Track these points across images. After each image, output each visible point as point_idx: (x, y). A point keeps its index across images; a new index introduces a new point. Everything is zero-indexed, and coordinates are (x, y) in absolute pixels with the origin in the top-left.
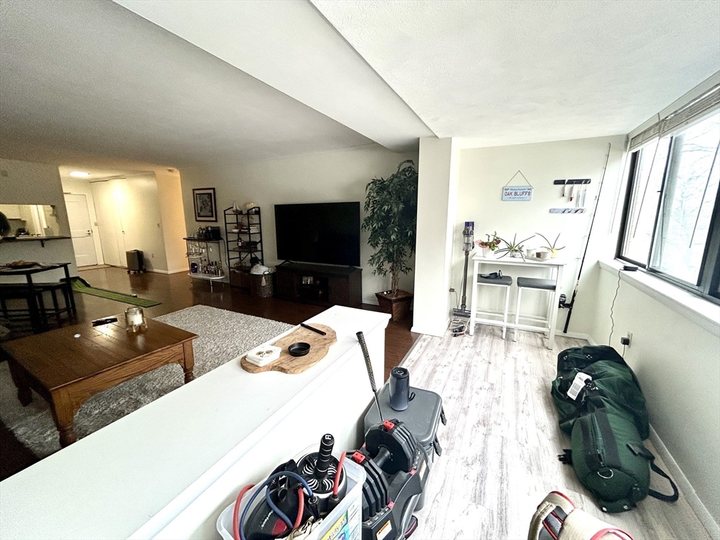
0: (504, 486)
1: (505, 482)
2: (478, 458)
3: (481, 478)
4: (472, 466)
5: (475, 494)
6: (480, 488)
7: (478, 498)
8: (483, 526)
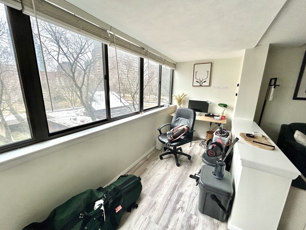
0: (169, 197)
1: (168, 199)
2: (176, 211)
3: (177, 202)
4: (180, 206)
5: (181, 196)
6: (179, 198)
7: (181, 195)
8: (181, 187)
